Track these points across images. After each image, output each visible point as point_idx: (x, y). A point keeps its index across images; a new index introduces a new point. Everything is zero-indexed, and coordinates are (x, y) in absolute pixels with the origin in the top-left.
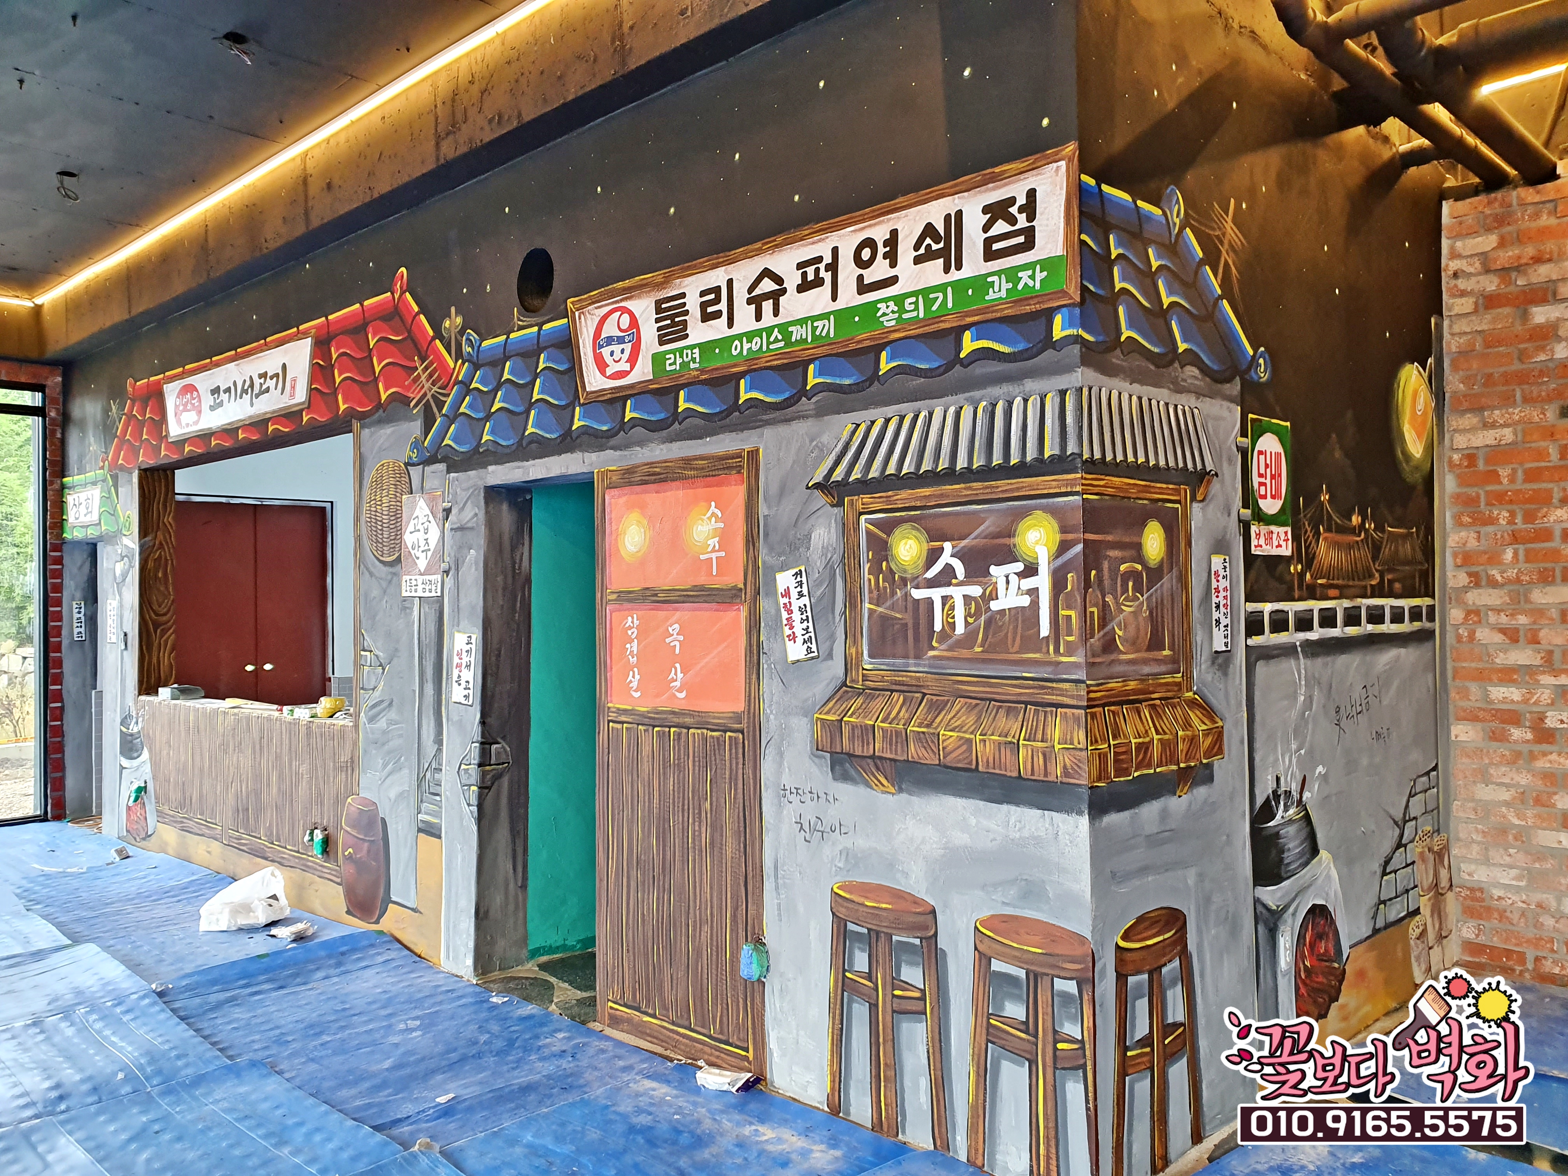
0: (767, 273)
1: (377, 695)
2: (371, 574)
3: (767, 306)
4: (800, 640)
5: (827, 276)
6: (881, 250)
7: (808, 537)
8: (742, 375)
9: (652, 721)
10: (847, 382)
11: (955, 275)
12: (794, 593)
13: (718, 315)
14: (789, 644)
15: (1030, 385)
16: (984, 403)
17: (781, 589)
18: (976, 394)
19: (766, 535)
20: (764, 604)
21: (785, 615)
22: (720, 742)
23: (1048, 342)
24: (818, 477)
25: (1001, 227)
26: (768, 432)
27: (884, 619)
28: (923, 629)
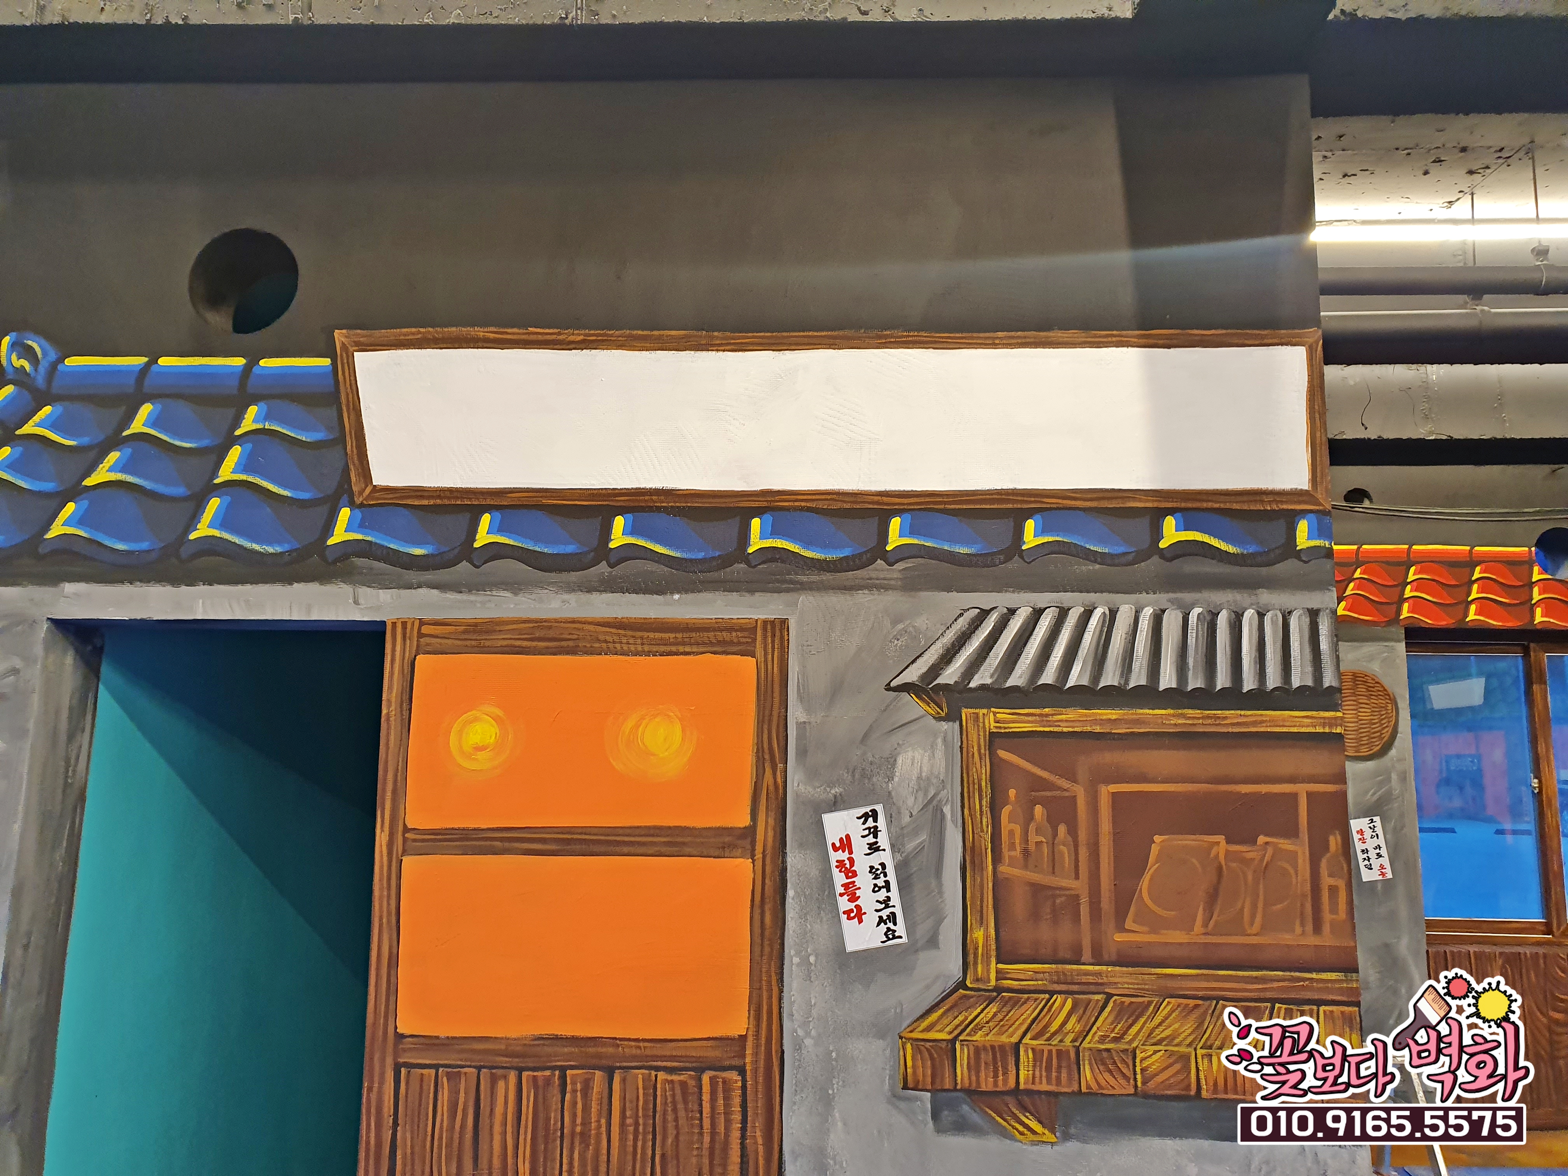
4: (871, 918)
7: (891, 761)
8: (756, 511)
10: (964, 550)
12: (860, 846)
14: (849, 926)
15: (1265, 597)
16: (1196, 611)
17: (833, 838)
18: (1187, 597)
19: (802, 753)
20: (796, 860)
21: (839, 879)
23: (1291, 550)
24: (912, 675)
26: (805, 600)
27: (1036, 889)
28: (1107, 904)
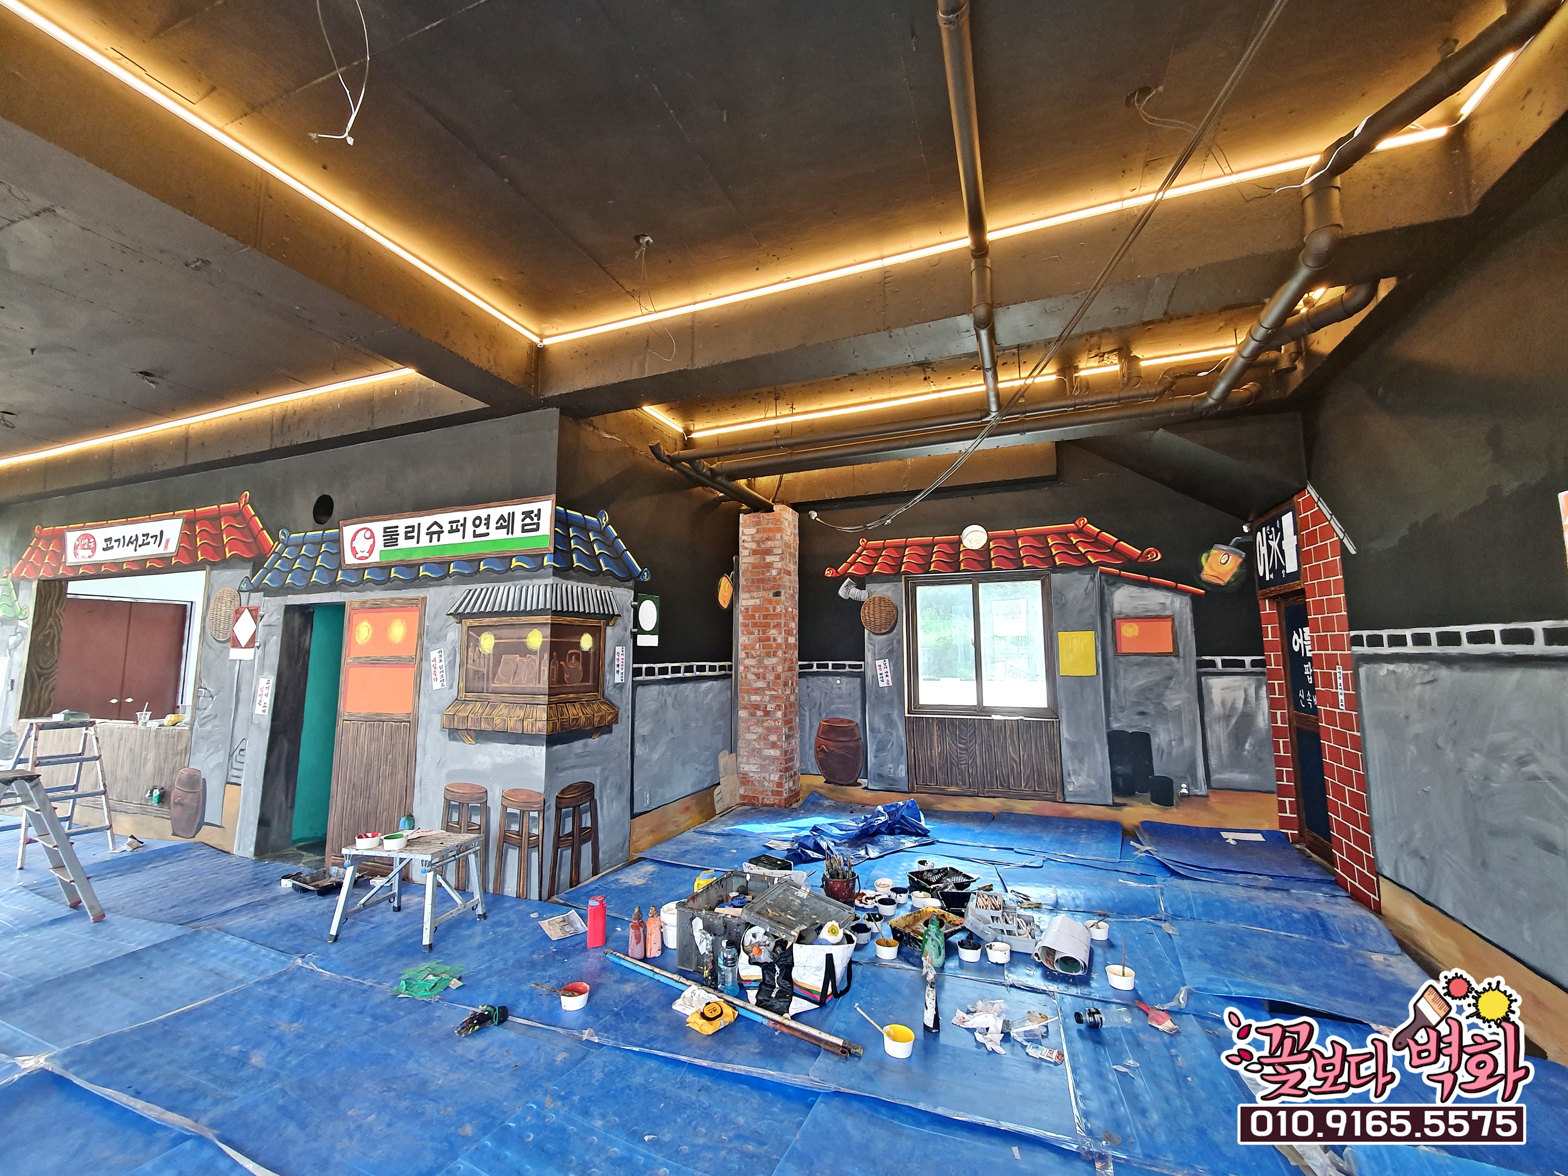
0: (436, 523)
1: (207, 712)
2: (210, 647)
3: (435, 537)
4: (439, 680)
5: (461, 528)
6: (484, 522)
7: (446, 636)
8: (422, 564)
9: (367, 719)
10: (466, 572)
11: (510, 536)
12: (438, 660)
13: (413, 537)
14: (434, 683)
15: (535, 581)
16: (517, 588)
17: (432, 659)
18: (516, 582)
19: (427, 634)
20: (424, 664)
22: (398, 728)
23: (542, 566)
24: (452, 611)
25: (528, 521)
26: (431, 589)
27: (476, 671)
28: (490, 676)
